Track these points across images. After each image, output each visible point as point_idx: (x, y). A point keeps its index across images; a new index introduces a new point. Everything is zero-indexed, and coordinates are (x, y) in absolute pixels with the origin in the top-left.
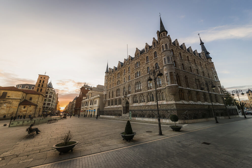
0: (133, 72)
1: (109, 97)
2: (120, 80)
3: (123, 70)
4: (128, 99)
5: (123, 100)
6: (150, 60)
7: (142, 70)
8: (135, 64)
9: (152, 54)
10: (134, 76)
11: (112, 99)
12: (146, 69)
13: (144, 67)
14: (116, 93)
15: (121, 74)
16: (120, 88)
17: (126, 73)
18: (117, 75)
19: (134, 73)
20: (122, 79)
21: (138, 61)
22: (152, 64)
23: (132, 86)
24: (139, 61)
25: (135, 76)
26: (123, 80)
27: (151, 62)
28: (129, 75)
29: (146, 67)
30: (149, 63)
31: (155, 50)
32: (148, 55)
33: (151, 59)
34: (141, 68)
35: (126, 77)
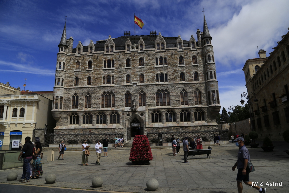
0: (152, 70)
1: (71, 106)
2: (115, 75)
3: (123, 59)
4: (142, 115)
5: (128, 115)
6: (186, 64)
7: (171, 74)
8: (157, 59)
9: (190, 57)
10: (153, 77)
11: (84, 109)
12: (180, 75)
13: (175, 70)
14: (101, 100)
15: (117, 65)
16: (114, 91)
17: (133, 66)
18: (103, 63)
19: (154, 72)
20: (121, 74)
21: (163, 56)
22: (189, 70)
23: (150, 93)
24: (167, 57)
25: (155, 77)
26: (125, 79)
27: (187, 67)
28: (142, 73)
29: (180, 72)
30: (185, 68)
31: (194, 53)
32: (183, 56)
33: (188, 64)
34: (169, 70)
35: (133, 74)
